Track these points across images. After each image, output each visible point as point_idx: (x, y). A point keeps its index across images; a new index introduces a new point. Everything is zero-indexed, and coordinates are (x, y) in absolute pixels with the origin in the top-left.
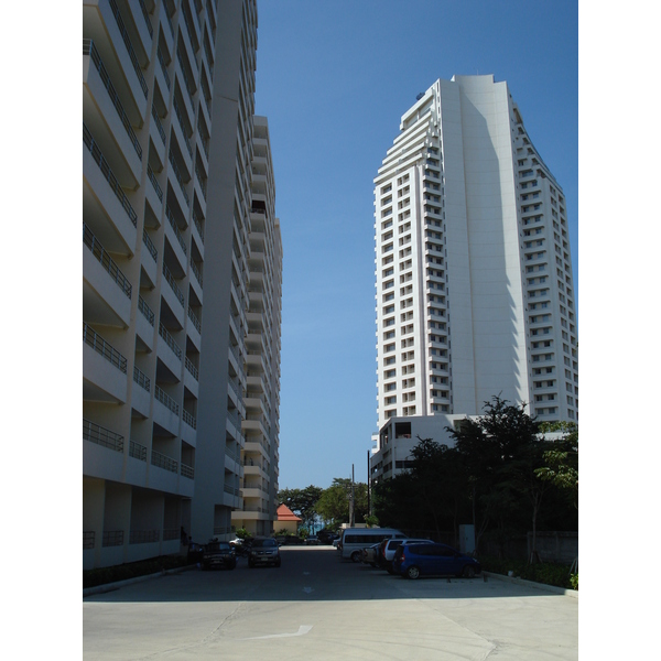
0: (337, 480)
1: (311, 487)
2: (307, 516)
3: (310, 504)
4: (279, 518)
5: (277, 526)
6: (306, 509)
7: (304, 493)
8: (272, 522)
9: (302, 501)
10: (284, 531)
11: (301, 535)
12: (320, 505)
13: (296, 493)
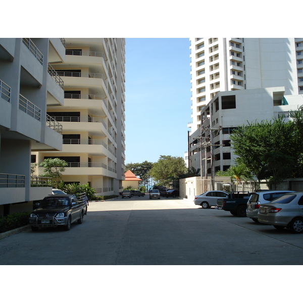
0: (162, 157)
1: (146, 162)
2: (144, 179)
3: (146, 171)
4: (126, 179)
5: (125, 184)
6: (143, 175)
7: (141, 165)
8: (121, 181)
9: (140, 170)
10: (130, 187)
11: (141, 190)
12: (152, 172)
13: (137, 165)
